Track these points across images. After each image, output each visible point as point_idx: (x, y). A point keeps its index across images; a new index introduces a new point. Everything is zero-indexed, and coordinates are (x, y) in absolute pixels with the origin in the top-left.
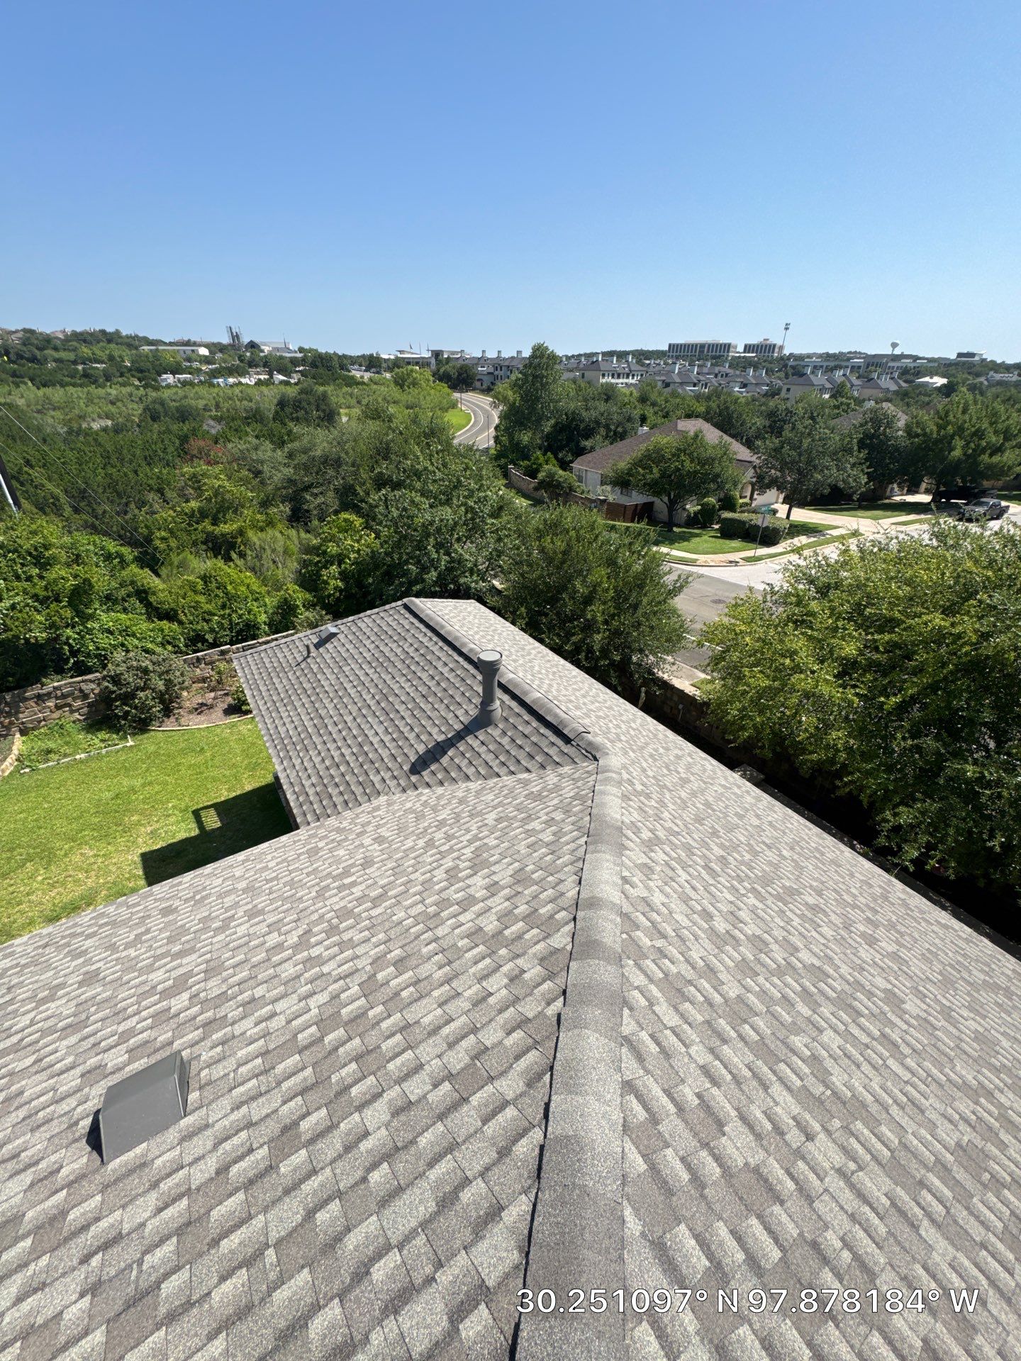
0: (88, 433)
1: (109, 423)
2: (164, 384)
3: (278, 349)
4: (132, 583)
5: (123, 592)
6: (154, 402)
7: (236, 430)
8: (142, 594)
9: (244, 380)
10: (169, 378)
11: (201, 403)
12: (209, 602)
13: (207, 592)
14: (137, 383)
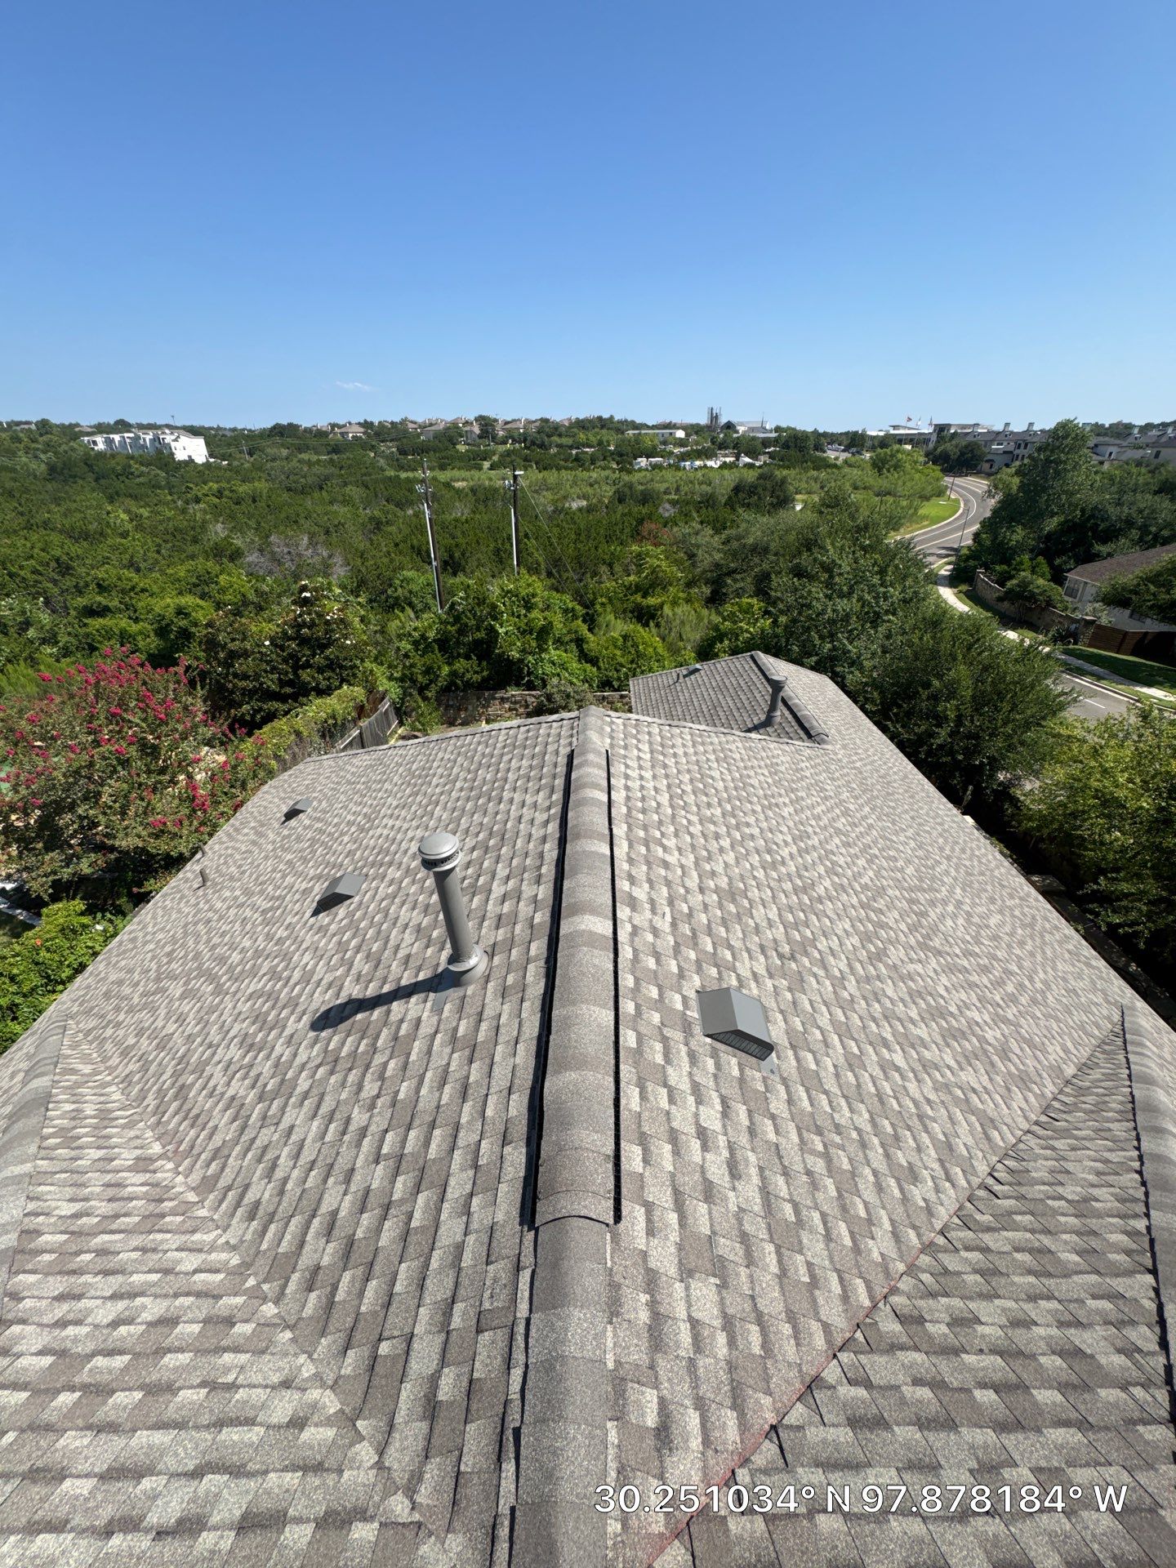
0: (567, 512)
1: (585, 503)
2: (636, 467)
3: (752, 429)
4: (576, 632)
5: (567, 639)
6: (625, 485)
7: (686, 515)
8: (579, 641)
9: (710, 463)
10: (643, 462)
11: (662, 487)
12: (623, 656)
13: (624, 648)
14: (615, 466)
